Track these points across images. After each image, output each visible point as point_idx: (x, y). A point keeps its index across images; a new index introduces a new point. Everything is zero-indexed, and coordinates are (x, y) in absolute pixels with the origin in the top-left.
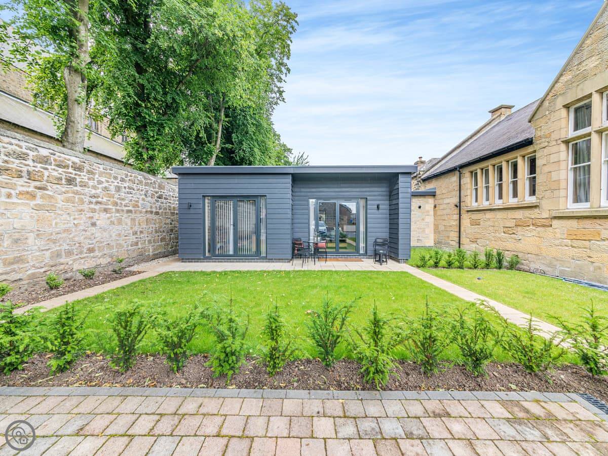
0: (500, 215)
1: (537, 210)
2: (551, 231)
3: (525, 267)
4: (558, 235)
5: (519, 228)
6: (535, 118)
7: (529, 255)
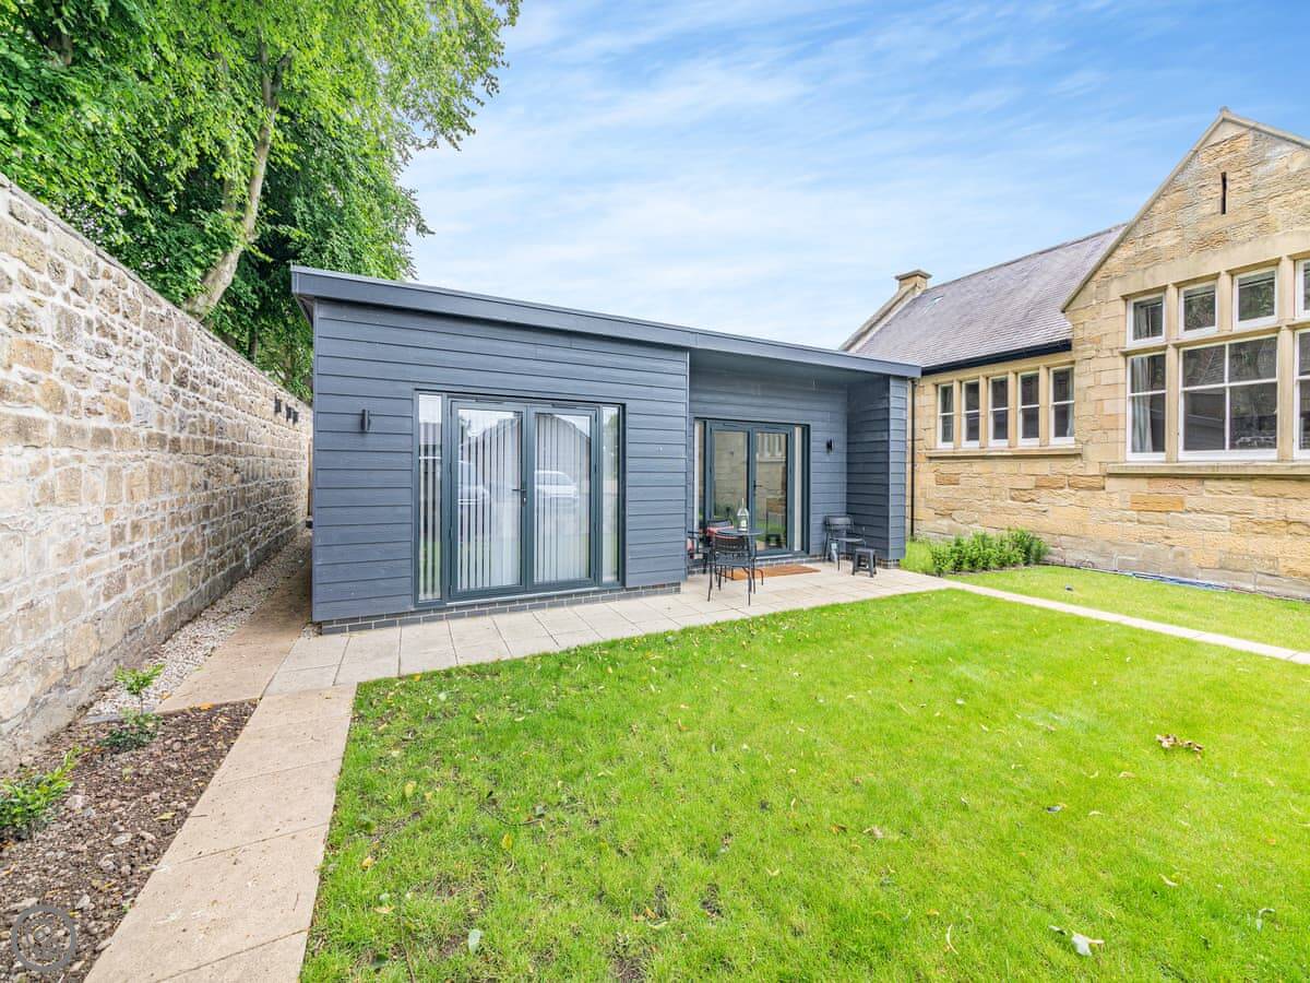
0: (1003, 467)
1: (1076, 462)
2: (1105, 496)
3: (1056, 558)
4: (1116, 504)
5: (1044, 492)
6: (1072, 308)
7: (1062, 538)
